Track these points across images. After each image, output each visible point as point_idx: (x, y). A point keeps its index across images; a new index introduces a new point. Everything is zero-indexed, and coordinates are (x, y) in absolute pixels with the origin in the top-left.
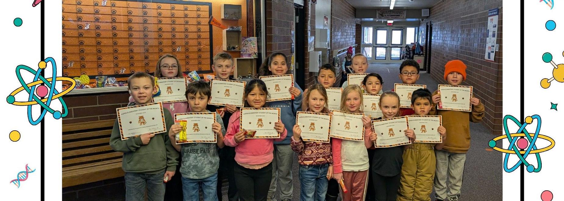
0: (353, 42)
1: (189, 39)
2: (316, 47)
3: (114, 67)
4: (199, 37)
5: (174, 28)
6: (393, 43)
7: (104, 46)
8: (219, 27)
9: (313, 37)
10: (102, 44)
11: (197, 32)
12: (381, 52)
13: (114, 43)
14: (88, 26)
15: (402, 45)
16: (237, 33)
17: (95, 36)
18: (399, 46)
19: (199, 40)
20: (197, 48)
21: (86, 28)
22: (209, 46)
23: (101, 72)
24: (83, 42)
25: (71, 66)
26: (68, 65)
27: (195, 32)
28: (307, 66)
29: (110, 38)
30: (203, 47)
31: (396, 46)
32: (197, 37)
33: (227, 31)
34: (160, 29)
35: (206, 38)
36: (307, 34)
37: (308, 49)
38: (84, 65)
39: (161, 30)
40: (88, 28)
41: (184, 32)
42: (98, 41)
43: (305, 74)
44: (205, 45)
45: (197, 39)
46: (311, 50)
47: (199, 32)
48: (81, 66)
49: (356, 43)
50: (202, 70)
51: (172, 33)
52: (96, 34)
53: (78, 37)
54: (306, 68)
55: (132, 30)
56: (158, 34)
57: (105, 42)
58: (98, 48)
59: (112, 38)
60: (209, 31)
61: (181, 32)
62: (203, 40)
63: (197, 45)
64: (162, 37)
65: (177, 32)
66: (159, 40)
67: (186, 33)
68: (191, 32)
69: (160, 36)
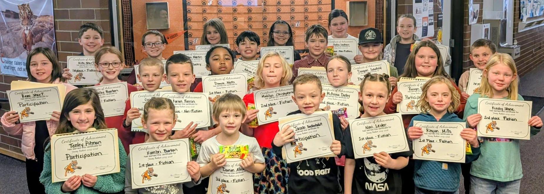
3: (233, 44)
11: (318, 5)
14: (211, 2)
16: (363, 5)
17: (217, 12)
19: (320, 14)
21: (209, 4)
25: (195, 42)
26: (193, 42)
27: (316, 5)
29: (230, 14)
30: (324, 22)
32: (317, 11)
33: (350, 2)
35: (326, 12)
39: (280, 4)
41: (304, 5)
47: (320, 4)
51: (291, 7)
53: (202, 14)
54: (465, 46)
57: (226, 18)
59: (233, 14)
60: (331, 3)
61: (301, 5)
62: (324, 14)
63: (318, 20)
64: (281, 12)
65: (296, 5)
66: (278, 15)
67: (305, 7)
68: (311, 5)
69: (279, 10)
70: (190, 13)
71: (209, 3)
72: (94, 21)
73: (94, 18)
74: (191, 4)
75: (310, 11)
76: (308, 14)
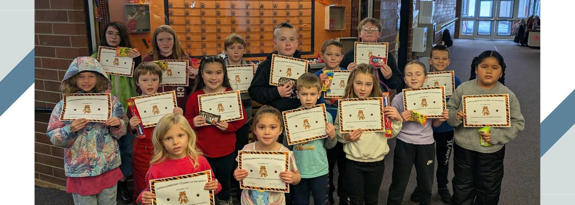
0: (453, 16)
1: (290, 17)
2: (420, 22)
3: (217, 48)
4: (301, 14)
5: (276, 5)
6: (500, 16)
7: (209, 25)
8: (321, 3)
9: (418, 11)
10: (206, 23)
11: (299, 9)
12: (484, 27)
13: (217, 22)
14: (194, 4)
15: (512, 18)
16: (340, 10)
17: (200, 15)
18: (508, 19)
19: (301, 18)
20: (298, 27)
22: (311, 25)
23: (205, 52)
24: (189, 21)
27: (297, 9)
28: (410, 44)
29: (213, 17)
30: (305, 26)
31: (504, 19)
32: (298, 15)
33: (330, 7)
34: (262, 6)
35: (307, 16)
36: (412, 7)
37: (413, 25)
38: (190, 45)
39: (263, 8)
40: (194, 6)
41: (286, 9)
42: (202, 20)
43: (408, 55)
44: (307, 24)
45: (299, 17)
46: (415, 26)
47: (301, 9)
48: (187, 46)
49: (456, 17)
50: (303, 51)
51: (274, 11)
52: (201, 13)
53: (185, 16)
54: (409, 47)
55: (234, 8)
56: (260, 12)
57: (209, 21)
58: (202, 27)
59: (216, 17)
60: (311, 8)
61: (283, 9)
62: (304, 18)
63: (299, 24)
64: (264, 15)
65: (278, 9)
66: (261, 19)
67: (287, 11)
68: (293, 9)
69: (262, 14)
70: (172, 15)
71: (192, 6)
72: (67, 23)
73: (67, 20)
74: (173, 7)
75: (292, 15)
76: (290, 19)
